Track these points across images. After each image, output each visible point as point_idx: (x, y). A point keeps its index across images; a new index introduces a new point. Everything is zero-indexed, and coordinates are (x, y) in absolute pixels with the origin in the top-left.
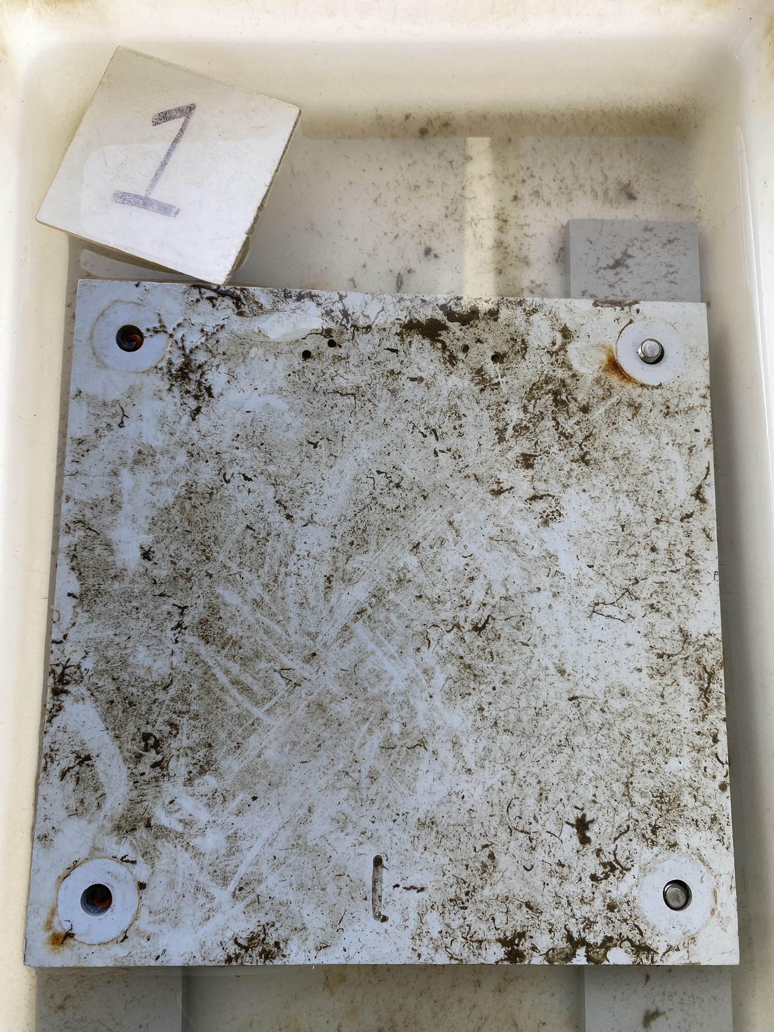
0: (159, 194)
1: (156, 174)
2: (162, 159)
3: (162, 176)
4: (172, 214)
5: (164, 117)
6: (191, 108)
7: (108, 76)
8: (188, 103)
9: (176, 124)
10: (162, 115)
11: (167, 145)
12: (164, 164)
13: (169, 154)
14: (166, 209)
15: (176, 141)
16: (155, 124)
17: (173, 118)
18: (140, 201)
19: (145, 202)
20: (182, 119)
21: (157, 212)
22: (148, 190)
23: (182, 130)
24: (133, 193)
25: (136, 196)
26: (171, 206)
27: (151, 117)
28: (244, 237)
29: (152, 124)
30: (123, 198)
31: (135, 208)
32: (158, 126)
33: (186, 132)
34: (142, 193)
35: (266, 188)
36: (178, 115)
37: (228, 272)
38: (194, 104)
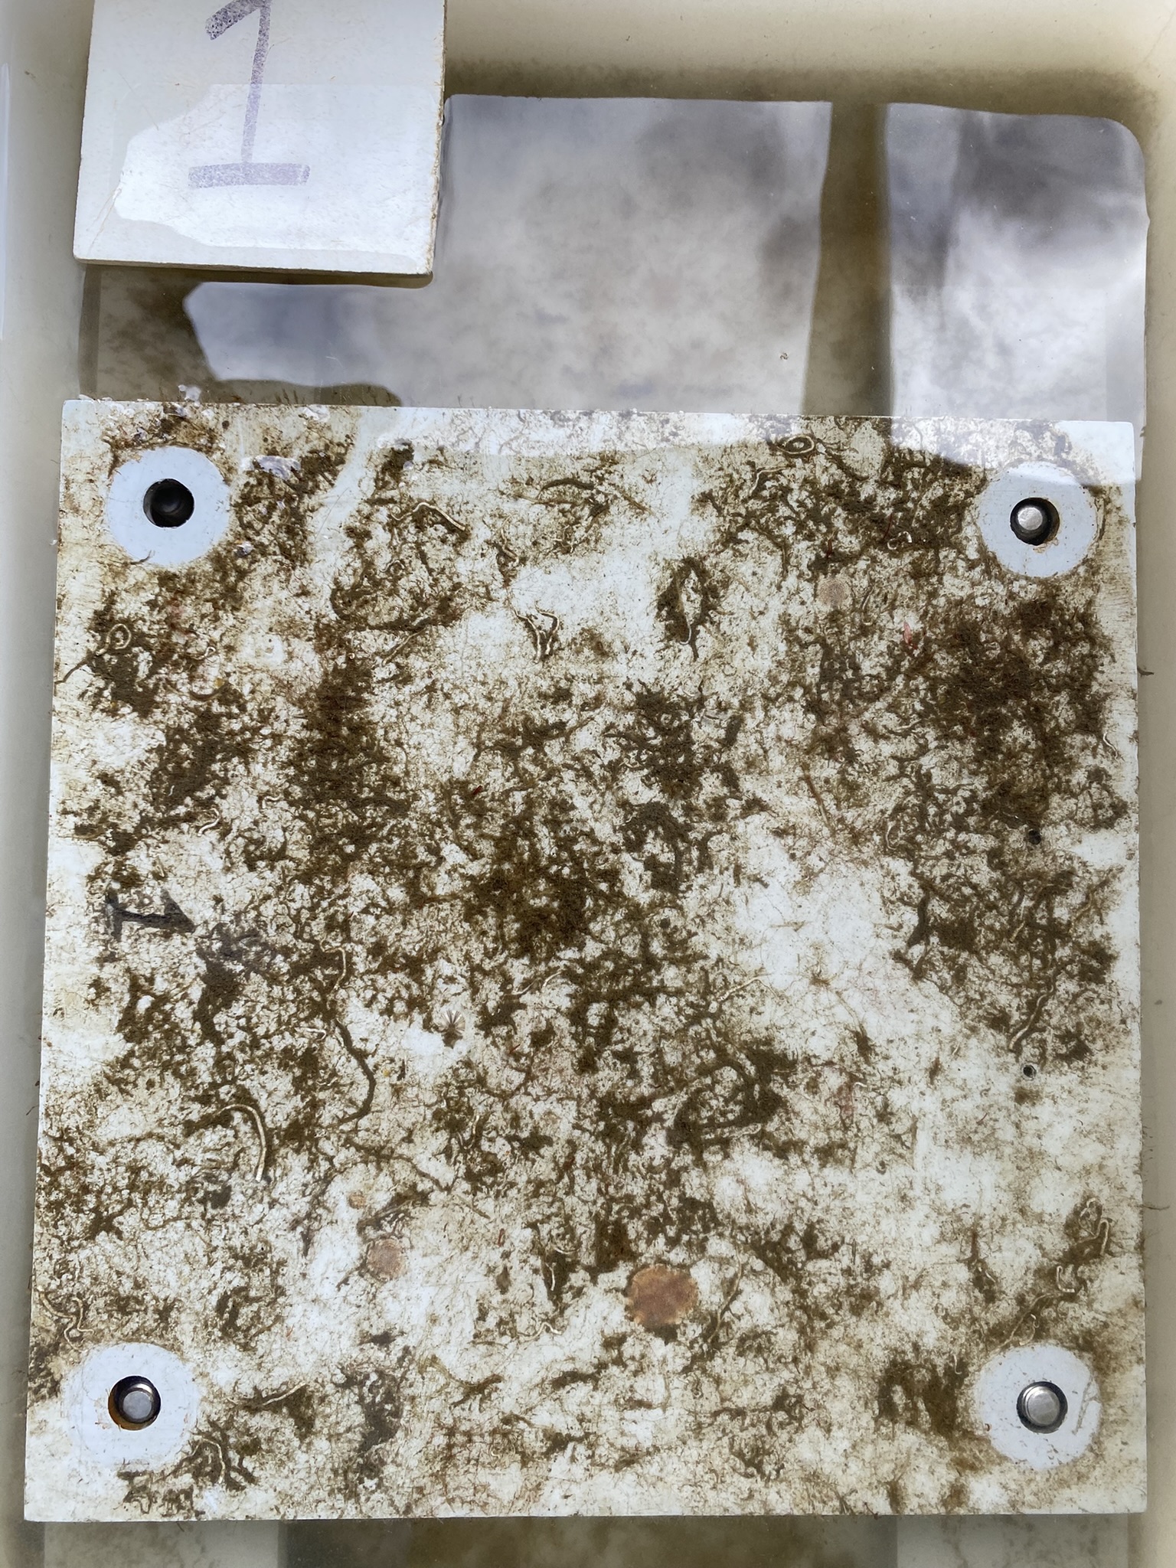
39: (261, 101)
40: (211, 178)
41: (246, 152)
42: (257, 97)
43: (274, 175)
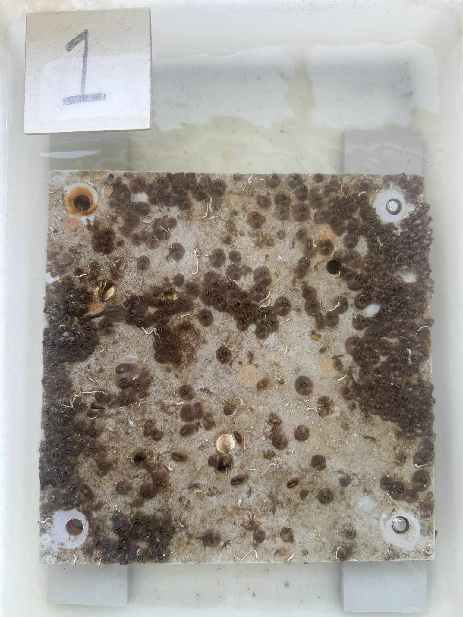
0: (90, 90)
1: (83, 79)
2: (82, 68)
3: (86, 79)
4: (102, 99)
5: (72, 45)
6: (86, 33)
7: (29, 33)
8: (82, 30)
9: (81, 46)
10: (70, 43)
11: (81, 59)
12: (84, 71)
13: (85, 65)
14: (98, 97)
15: (85, 55)
16: (69, 50)
17: (77, 43)
18: (80, 98)
19: (83, 98)
20: (83, 41)
21: (93, 101)
22: (82, 90)
23: (86, 48)
24: (74, 95)
25: (76, 96)
26: (100, 94)
27: (65, 47)
28: (150, 95)
29: (67, 51)
30: (70, 100)
31: (79, 104)
32: (71, 51)
33: (89, 48)
34: (79, 93)
35: (150, 62)
36: (80, 40)
37: (149, 119)
38: (86, 30)
39: (87, 72)
43: (93, 98)
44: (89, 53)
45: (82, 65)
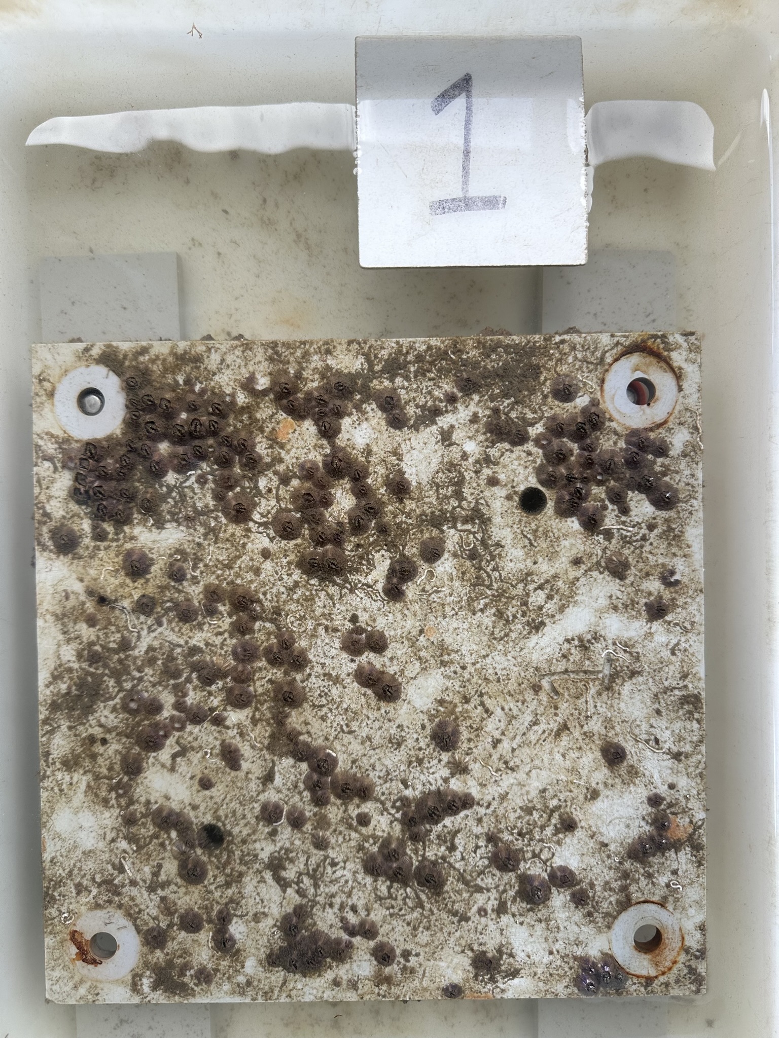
0: (477, 189)
1: (464, 168)
2: (463, 148)
3: (471, 168)
4: (501, 206)
5: (442, 101)
6: (467, 79)
7: (361, 76)
8: (460, 75)
9: (459, 104)
10: (440, 99)
11: (461, 130)
13: (467, 140)
14: (492, 202)
15: (468, 123)
16: (438, 112)
17: (452, 98)
18: (461, 204)
19: (466, 203)
20: (464, 96)
21: (484, 209)
23: (469, 109)
24: (449, 197)
25: (453, 200)
26: (496, 197)
27: (429, 106)
29: (433, 113)
30: (442, 207)
31: (458, 212)
32: (441, 113)
33: (474, 109)
34: (459, 194)
35: (583, 139)
36: (457, 93)
38: (468, 74)
39: (471, 155)
40: (444, 208)
41: (464, 190)
42: (468, 152)
43: (484, 204)
44: (475, 119)
45: (463, 142)
